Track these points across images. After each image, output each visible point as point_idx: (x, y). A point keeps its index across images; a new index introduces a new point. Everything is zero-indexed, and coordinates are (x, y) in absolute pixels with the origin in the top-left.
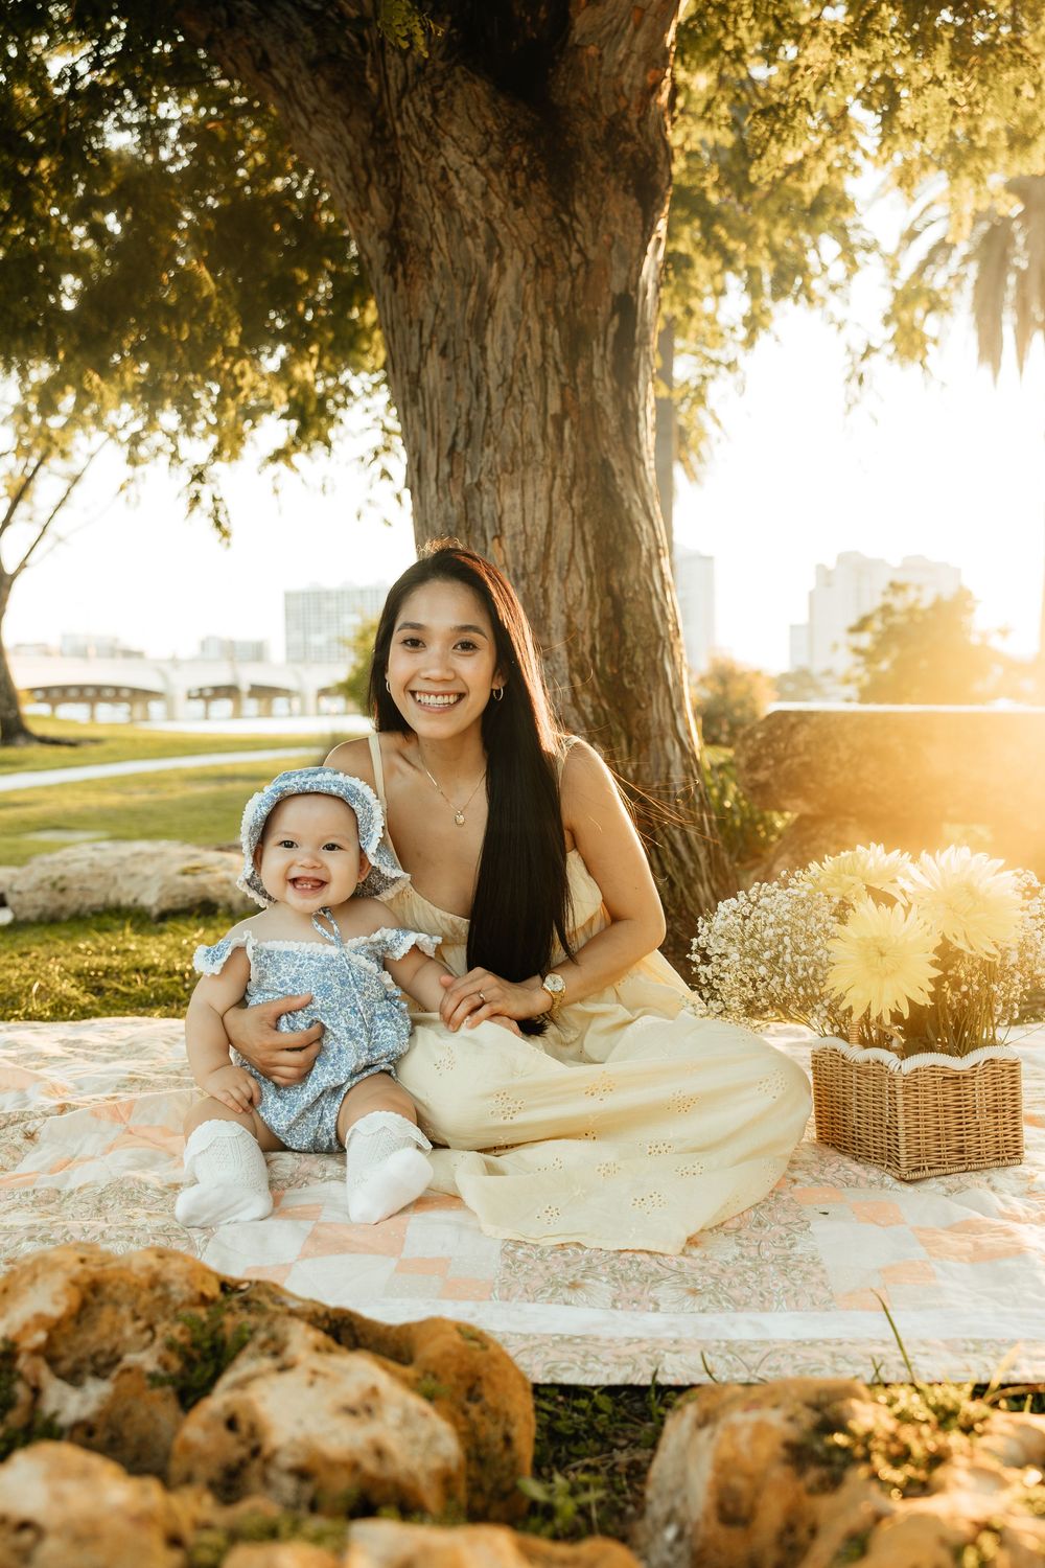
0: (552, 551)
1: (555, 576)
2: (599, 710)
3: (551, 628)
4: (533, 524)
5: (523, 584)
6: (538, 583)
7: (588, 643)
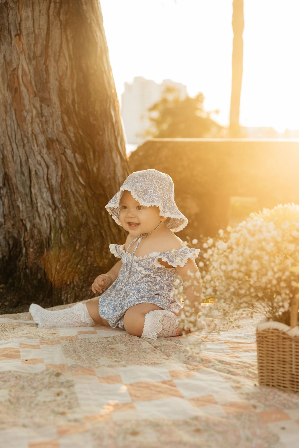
0: (50, 44)
1: (52, 59)
2: (78, 135)
3: (50, 88)
4: (39, 28)
5: (34, 62)
6: (43, 62)
7: (71, 97)
